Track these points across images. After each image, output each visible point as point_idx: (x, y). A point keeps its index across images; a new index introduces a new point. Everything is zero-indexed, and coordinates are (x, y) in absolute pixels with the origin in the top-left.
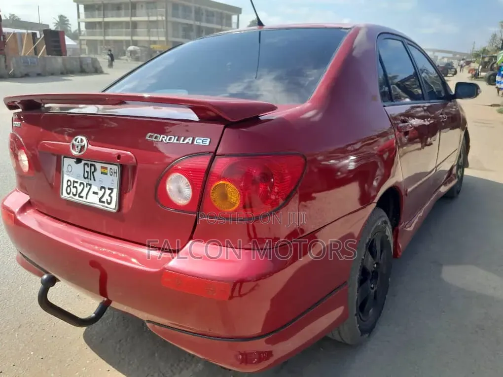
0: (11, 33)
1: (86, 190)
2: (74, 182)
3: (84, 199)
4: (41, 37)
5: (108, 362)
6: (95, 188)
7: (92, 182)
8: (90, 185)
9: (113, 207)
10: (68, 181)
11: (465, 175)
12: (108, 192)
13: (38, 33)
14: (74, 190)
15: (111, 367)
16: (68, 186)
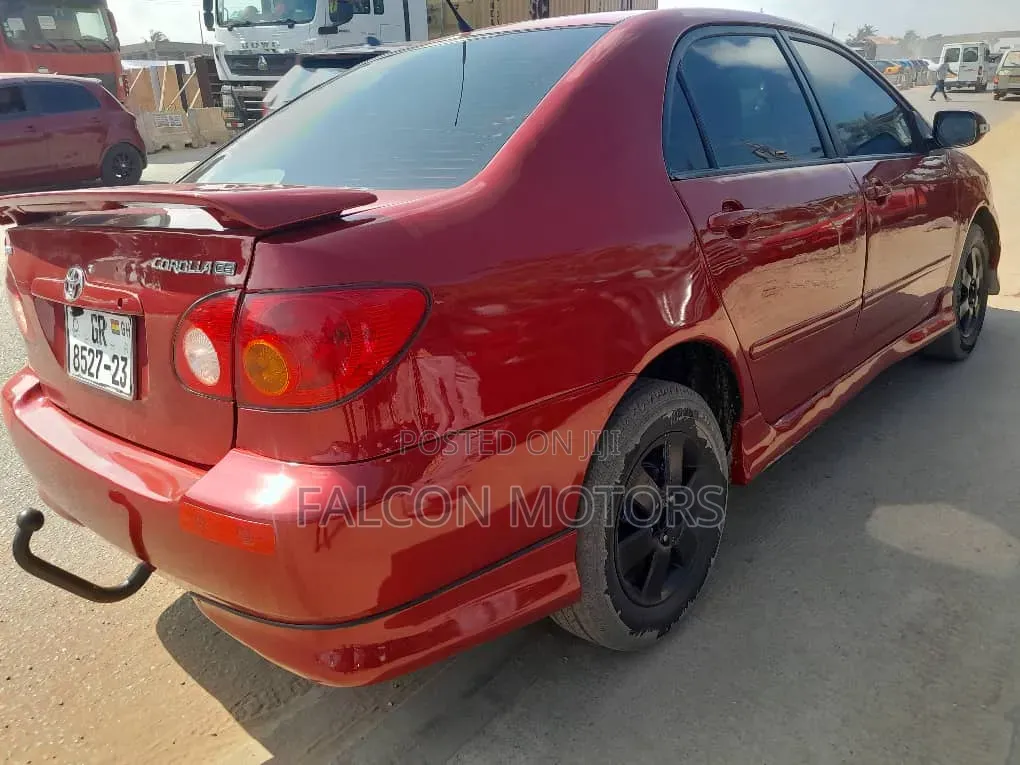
0: (139, 70)
1: (97, 361)
2: (84, 348)
3: (94, 379)
4: (192, 72)
5: (185, 668)
6: (106, 360)
7: (102, 348)
8: (101, 353)
9: (127, 391)
10: (76, 346)
11: (990, 308)
12: (122, 364)
13: (186, 64)
14: (83, 362)
15: (190, 678)
16: (76, 356)
